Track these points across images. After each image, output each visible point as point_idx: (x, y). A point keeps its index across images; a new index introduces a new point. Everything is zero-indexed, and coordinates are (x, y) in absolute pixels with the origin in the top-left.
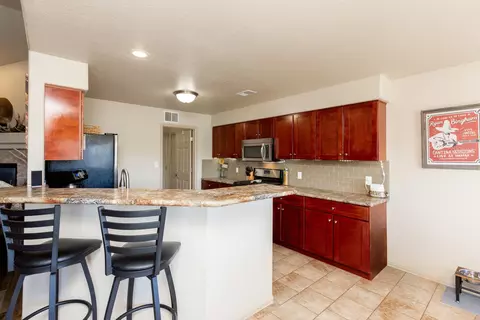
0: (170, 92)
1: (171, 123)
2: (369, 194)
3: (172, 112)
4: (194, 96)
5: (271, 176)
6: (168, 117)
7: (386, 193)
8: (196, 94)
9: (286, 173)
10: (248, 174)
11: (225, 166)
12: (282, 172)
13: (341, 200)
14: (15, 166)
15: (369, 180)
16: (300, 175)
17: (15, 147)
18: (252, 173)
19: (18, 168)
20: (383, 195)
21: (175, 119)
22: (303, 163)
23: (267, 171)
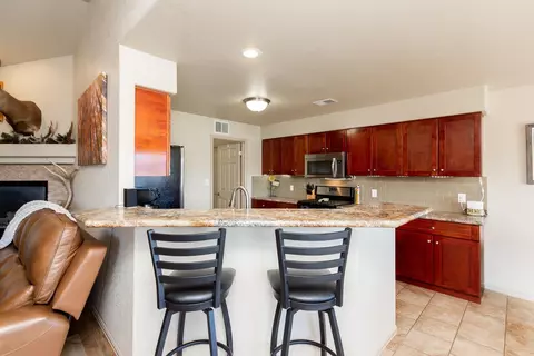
1: (221, 135)
2: (466, 212)
3: (223, 122)
4: (266, 104)
5: (335, 194)
7: (485, 211)
8: (268, 101)
9: (358, 191)
10: (309, 192)
11: (276, 184)
12: (352, 190)
14: (45, 184)
15: (462, 198)
16: (375, 193)
17: (53, 161)
18: (313, 192)
19: (49, 187)
20: (482, 213)
21: (225, 130)
22: (383, 179)
23: (333, 189)
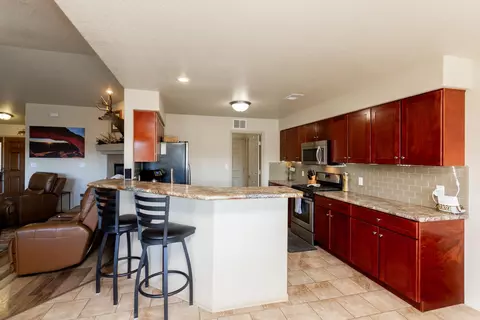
0: (226, 104)
1: (240, 130)
2: (437, 208)
3: (240, 119)
4: (247, 105)
5: (331, 180)
6: (237, 124)
8: (249, 103)
9: (346, 179)
11: (293, 169)
12: (342, 177)
13: (387, 211)
15: (440, 191)
16: (361, 181)
18: (314, 177)
21: (243, 126)
23: (328, 175)
